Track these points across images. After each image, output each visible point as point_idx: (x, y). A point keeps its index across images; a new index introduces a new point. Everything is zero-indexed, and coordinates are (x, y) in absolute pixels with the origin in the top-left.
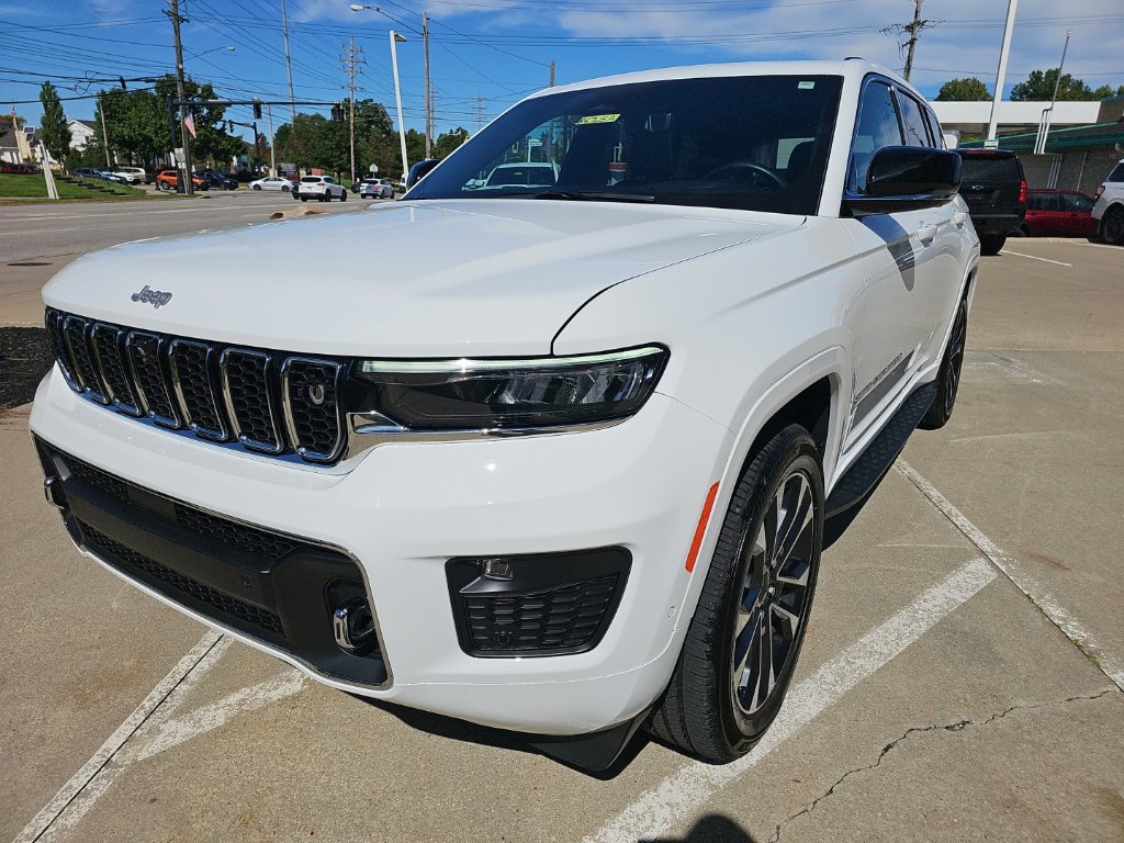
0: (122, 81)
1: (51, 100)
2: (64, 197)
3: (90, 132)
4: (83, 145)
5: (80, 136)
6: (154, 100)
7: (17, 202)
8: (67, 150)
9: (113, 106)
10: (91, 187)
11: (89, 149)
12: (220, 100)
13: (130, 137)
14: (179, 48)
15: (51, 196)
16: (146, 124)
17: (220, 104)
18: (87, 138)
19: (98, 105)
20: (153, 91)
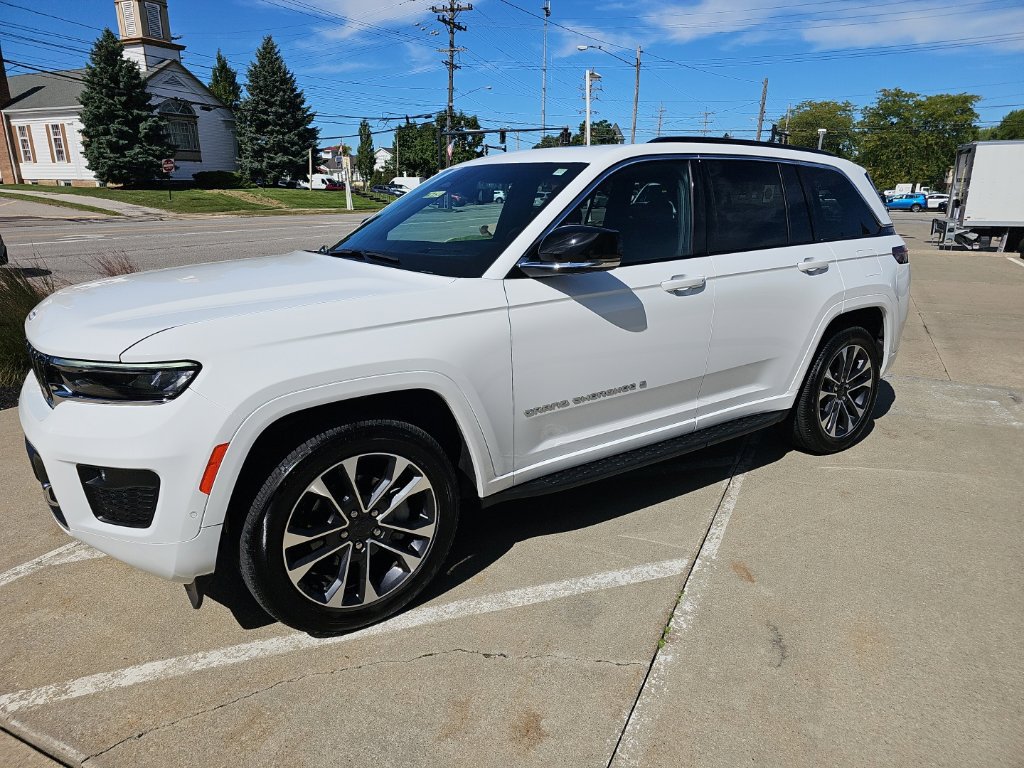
0: (407, 118)
1: (365, 135)
2: (357, 208)
3: (389, 156)
4: (382, 167)
5: (382, 159)
6: (435, 130)
7: (325, 213)
8: (372, 172)
9: (406, 136)
10: (378, 200)
11: (386, 169)
12: (481, 130)
13: (415, 161)
14: (451, 89)
15: (349, 208)
16: (426, 150)
17: (482, 133)
18: (386, 162)
19: (395, 136)
20: (435, 123)
